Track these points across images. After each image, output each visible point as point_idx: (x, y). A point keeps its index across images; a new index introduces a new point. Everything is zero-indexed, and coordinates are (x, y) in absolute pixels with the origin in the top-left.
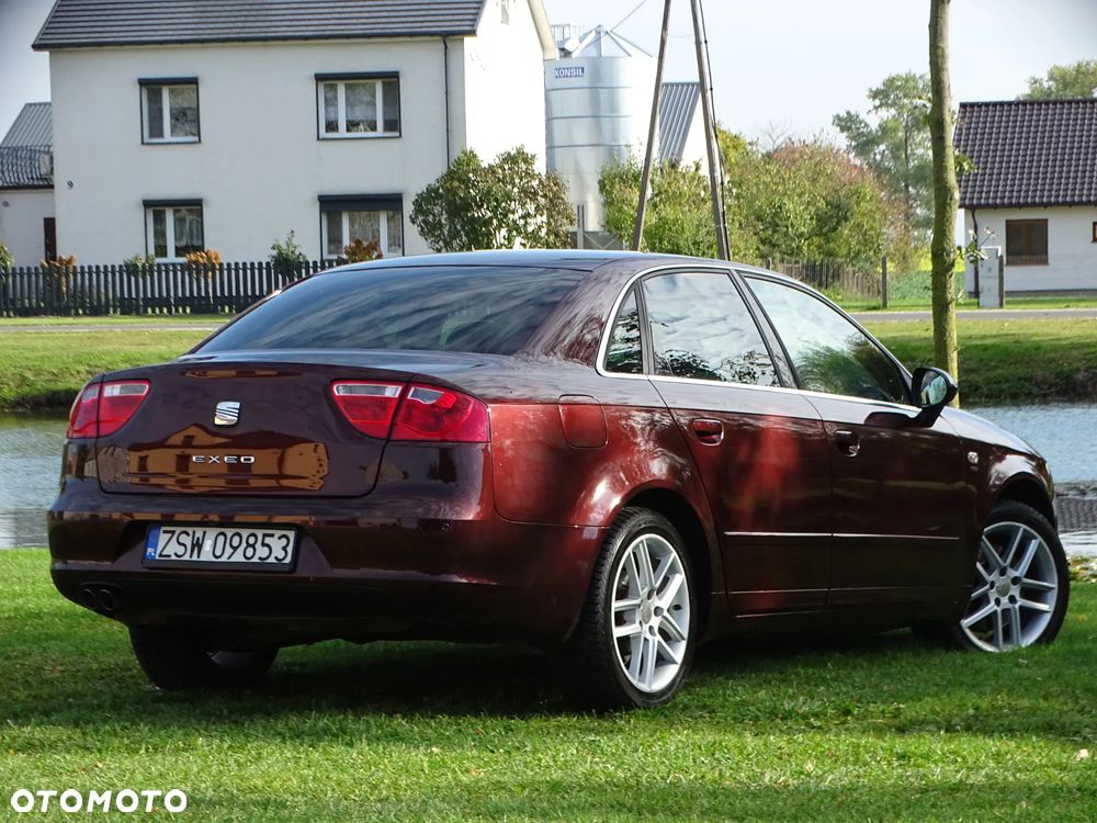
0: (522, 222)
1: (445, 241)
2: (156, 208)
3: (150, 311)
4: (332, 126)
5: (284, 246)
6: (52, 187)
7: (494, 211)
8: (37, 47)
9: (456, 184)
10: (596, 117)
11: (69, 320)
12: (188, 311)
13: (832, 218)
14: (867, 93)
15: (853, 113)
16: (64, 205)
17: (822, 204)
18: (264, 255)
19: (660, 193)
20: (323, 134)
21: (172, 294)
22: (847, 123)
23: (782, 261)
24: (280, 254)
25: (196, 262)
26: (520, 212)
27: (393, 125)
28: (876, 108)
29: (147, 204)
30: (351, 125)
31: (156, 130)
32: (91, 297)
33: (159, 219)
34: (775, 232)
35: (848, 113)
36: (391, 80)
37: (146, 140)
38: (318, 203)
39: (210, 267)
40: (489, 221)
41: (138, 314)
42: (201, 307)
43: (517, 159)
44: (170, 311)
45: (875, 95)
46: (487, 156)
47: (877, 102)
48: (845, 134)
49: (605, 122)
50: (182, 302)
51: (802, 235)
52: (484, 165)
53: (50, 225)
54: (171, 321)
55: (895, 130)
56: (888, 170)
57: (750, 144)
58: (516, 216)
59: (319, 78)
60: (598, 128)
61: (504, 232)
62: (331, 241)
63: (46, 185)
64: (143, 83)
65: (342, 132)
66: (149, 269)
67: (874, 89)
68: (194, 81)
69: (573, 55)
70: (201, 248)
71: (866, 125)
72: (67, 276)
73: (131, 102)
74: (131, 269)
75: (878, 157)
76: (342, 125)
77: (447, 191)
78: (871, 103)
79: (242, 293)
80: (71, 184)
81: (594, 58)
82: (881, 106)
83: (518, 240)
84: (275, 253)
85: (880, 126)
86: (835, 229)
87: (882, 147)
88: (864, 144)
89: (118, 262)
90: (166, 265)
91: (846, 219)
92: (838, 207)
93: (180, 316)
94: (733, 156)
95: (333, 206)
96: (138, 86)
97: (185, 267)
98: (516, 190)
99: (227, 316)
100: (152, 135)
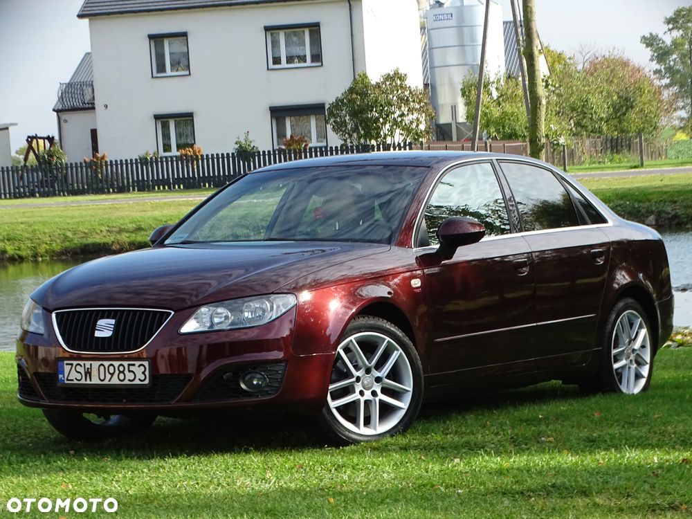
0: (399, 119)
1: (349, 134)
2: (162, 119)
3: (156, 188)
4: (277, 61)
5: (243, 142)
6: (94, 108)
7: (381, 113)
8: (80, 16)
9: (354, 96)
10: (462, 46)
11: (104, 196)
12: (182, 187)
13: (623, 106)
14: (663, 20)
15: (654, 34)
16: (102, 120)
17: (615, 98)
18: (230, 148)
19: (502, 95)
20: (271, 66)
21: (171, 176)
22: (650, 41)
23: (588, 137)
24: (240, 146)
25: (186, 155)
26: (398, 113)
27: (317, 57)
28: (670, 30)
29: (157, 117)
30: (290, 59)
31: (161, 68)
32: (117, 181)
33: (165, 127)
34: (584, 117)
35: (651, 34)
36: (315, 28)
37: (155, 75)
38: (269, 112)
39: (195, 158)
40: (377, 119)
41: (149, 191)
42: (191, 184)
43: (395, 78)
44: (169, 188)
45: (669, 21)
46: (374, 77)
47: (671, 26)
48: (649, 49)
49: (468, 49)
50: (178, 181)
51: (602, 119)
52: (373, 82)
53: (94, 133)
54: (170, 195)
55: (683, 45)
56: (678, 71)
57: (570, 59)
58: (396, 115)
59: (267, 29)
60: (464, 54)
61: (387, 126)
62: (279, 137)
63: (91, 107)
64: (151, 37)
65: (284, 64)
66: (156, 160)
67: (668, 17)
68: (184, 35)
69: (445, 6)
70: (192, 146)
71: (663, 42)
72: (102, 167)
73: (144, 51)
74: (144, 161)
75: (672, 63)
76: (284, 59)
77: (349, 101)
78: (666, 27)
79: (216, 174)
80: (106, 106)
81: (458, 7)
82: (672, 29)
83: (398, 131)
84: (237, 146)
85: (672, 42)
86: (624, 114)
87: (674, 56)
88: (662, 54)
89: (135, 156)
90: (171, 157)
91: (632, 107)
92: (627, 99)
93: (177, 191)
94: (558, 67)
95: (279, 114)
96: (148, 40)
97: (179, 158)
98: (395, 98)
99: (207, 190)
100: (158, 71)
